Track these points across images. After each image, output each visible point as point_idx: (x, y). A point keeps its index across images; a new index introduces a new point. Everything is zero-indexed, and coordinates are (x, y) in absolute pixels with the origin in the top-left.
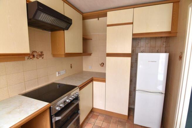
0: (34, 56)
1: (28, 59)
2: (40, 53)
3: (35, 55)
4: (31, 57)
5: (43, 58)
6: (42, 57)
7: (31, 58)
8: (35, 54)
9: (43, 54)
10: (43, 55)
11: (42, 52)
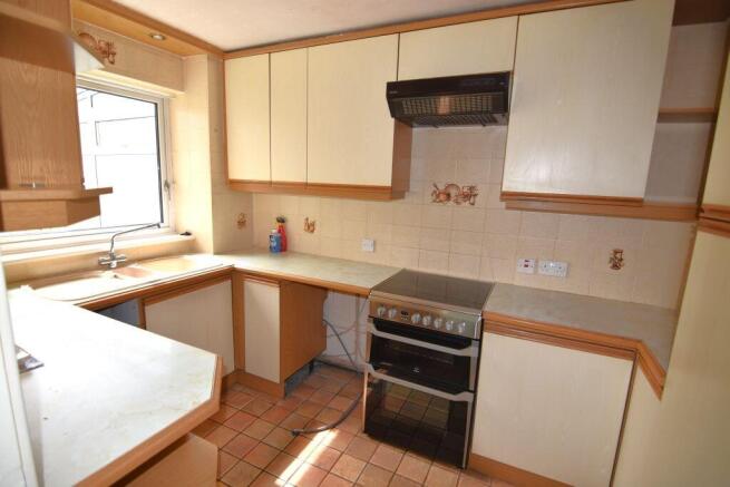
0: (448, 196)
1: (434, 201)
2: (465, 190)
3: (453, 195)
4: (442, 197)
5: (473, 204)
6: (472, 201)
7: (441, 201)
8: (453, 192)
9: (476, 192)
10: (475, 195)
11: (472, 188)
